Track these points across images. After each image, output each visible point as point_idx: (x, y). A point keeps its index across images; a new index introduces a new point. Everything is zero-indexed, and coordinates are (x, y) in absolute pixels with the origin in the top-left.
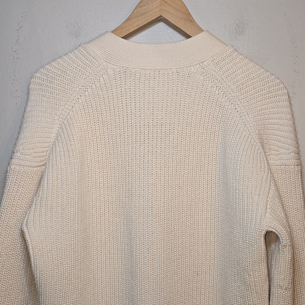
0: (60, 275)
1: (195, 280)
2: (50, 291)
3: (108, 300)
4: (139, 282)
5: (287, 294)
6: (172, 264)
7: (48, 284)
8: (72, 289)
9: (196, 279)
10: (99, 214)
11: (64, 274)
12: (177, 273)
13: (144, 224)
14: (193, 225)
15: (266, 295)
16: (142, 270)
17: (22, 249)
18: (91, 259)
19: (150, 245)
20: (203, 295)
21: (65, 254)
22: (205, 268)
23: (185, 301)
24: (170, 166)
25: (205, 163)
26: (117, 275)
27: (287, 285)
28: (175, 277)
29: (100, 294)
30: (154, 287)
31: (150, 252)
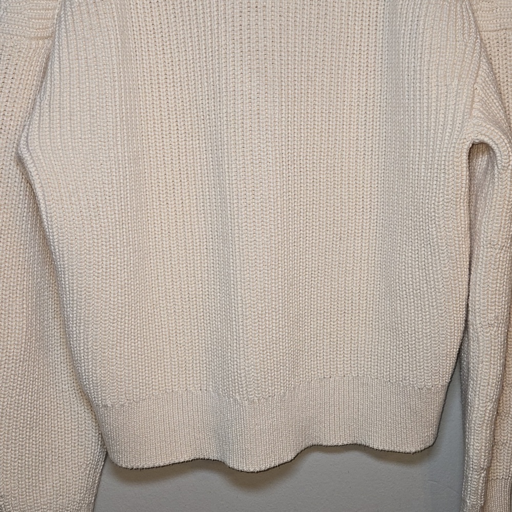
0: (95, 237)
1: (336, 248)
2: (79, 264)
3: (183, 286)
4: (238, 250)
5: (503, 258)
6: (296, 219)
7: (74, 253)
8: (119, 264)
9: (338, 246)
10: (160, 133)
11: (103, 236)
12: (305, 236)
13: (245, 146)
14: (333, 151)
15: (465, 263)
16: (244, 228)
17: (21, 197)
18: (149, 215)
19: (257, 184)
20: (351, 275)
21: (102, 200)
22: (353, 228)
23: (319, 285)
24: (290, 36)
25: (356, 32)
26: (198, 244)
27: (504, 241)
28: (301, 243)
29: (168, 276)
30: (266, 257)
31: (257, 196)
